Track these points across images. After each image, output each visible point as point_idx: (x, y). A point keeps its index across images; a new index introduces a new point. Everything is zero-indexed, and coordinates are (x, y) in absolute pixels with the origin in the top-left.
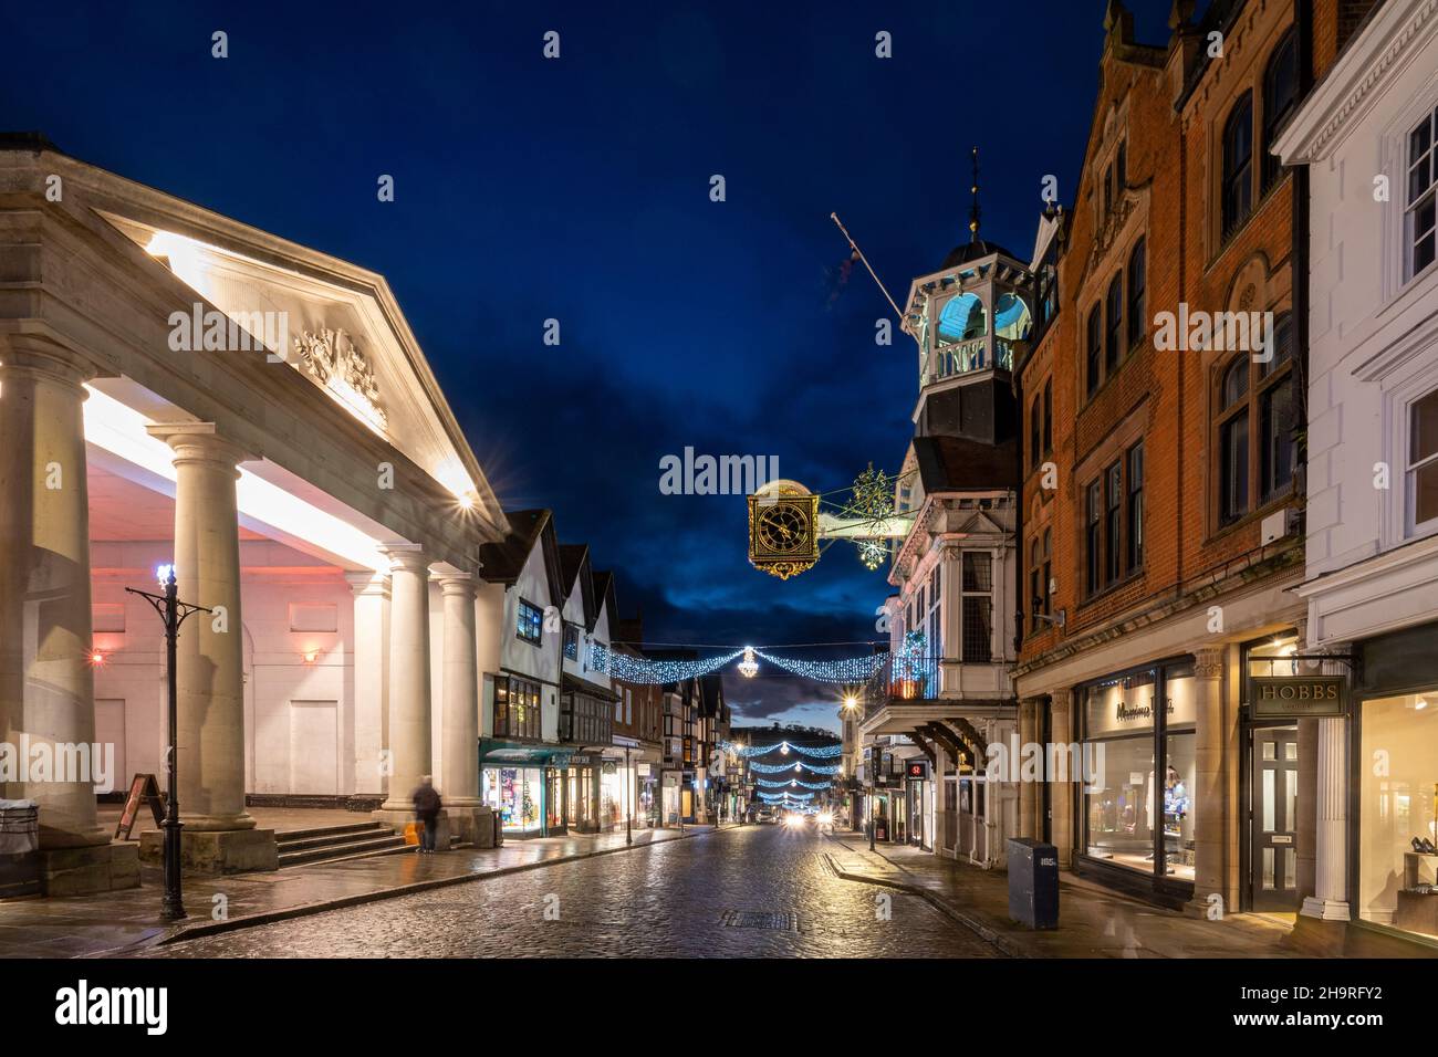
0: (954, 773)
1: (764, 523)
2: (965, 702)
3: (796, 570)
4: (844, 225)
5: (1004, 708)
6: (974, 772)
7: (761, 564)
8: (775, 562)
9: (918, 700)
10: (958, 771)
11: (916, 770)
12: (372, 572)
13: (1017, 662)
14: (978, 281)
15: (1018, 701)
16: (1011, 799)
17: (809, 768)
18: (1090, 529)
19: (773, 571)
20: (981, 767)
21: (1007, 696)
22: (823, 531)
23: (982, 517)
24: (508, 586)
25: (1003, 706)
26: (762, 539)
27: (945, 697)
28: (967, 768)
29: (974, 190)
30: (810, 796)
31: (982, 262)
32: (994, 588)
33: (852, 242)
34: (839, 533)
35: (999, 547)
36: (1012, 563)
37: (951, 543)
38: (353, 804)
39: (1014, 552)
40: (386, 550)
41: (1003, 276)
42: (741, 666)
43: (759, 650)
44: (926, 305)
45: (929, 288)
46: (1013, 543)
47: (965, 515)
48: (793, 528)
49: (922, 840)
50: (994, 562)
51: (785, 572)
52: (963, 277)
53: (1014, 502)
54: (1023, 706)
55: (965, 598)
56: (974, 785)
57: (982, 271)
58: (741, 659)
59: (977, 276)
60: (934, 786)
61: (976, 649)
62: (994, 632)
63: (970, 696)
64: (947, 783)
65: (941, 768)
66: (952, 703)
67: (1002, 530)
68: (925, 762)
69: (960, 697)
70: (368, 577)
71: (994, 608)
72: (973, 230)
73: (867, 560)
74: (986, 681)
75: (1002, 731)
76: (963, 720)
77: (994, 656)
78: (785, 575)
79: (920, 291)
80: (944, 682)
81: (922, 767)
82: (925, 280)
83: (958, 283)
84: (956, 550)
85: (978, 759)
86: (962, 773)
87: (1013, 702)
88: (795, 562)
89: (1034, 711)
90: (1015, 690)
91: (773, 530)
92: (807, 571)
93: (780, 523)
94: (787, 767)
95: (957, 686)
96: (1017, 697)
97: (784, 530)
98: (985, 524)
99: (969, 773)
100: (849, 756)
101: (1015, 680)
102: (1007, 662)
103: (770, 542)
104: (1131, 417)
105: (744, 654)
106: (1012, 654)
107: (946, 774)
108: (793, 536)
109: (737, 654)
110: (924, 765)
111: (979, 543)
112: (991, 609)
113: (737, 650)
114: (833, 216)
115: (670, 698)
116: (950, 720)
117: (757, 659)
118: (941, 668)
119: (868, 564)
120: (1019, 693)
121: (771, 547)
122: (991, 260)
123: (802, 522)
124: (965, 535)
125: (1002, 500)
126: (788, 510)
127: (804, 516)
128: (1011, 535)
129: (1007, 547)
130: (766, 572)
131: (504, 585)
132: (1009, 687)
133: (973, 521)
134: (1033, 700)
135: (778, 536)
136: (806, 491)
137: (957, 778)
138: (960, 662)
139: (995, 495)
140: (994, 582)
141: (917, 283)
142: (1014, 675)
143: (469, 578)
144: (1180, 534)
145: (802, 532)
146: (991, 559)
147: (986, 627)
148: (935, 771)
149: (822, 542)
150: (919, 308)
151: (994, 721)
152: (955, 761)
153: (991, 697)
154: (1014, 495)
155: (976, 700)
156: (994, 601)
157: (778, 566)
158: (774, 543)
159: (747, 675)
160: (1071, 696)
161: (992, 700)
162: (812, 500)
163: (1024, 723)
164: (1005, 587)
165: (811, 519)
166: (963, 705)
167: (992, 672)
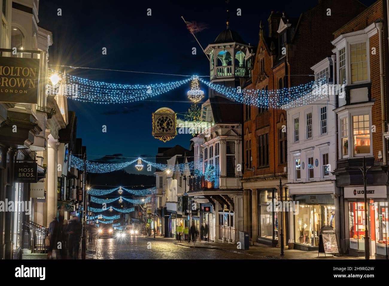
0: (222, 211)
1: (158, 122)
2: (227, 190)
3: (169, 139)
5: (239, 192)
6: (230, 211)
7: (157, 137)
8: (161, 136)
9: (213, 189)
10: (224, 211)
11: (207, 209)
13: (242, 177)
15: (243, 190)
16: (241, 221)
17: (128, 200)
18: (260, 147)
19: (161, 139)
20: (232, 210)
21: (240, 188)
22: (178, 125)
23: (232, 131)
24: (65, 144)
25: (239, 191)
26: (157, 128)
27: (221, 188)
28: (227, 210)
31: (231, 44)
32: (236, 153)
35: (237, 140)
36: (241, 145)
37: (223, 139)
39: (241, 142)
41: (237, 47)
42: (136, 166)
43: (144, 159)
45: (214, 47)
46: (241, 139)
47: (227, 130)
48: (168, 124)
49: (209, 237)
50: (236, 145)
51: (165, 140)
52: (225, 46)
53: (241, 127)
54: (245, 191)
55: (227, 156)
56: (230, 216)
57: (231, 46)
59: (229, 46)
60: (214, 216)
61: (230, 172)
62: (236, 167)
63: (229, 188)
64: (219, 215)
65: (217, 209)
66: (223, 190)
67: (238, 135)
68: (210, 206)
69: (226, 188)
74: (233, 183)
75: (238, 199)
76: (227, 195)
77: (236, 175)
78: (165, 141)
80: (221, 183)
81: (209, 208)
82: (213, 45)
83: (223, 47)
84: (224, 141)
85: (231, 207)
86: (225, 211)
87: (242, 189)
88: (168, 136)
89: (248, 193)
90: (242, 186)
91: (161, 125)
93: (164, 122)
95: (225, 185)
96: (243, 188)
97: (165, 125)
98: (233, 133)
99: (228, 212)
100: (161, 196)
101: (242, 183)
102: (240, 177)
103: (160, 129)
106: (241, 175)
107: (219, 211)
108: (168, 127)
109: (135, 161)
110: (210, 207)
111: (231, 139)
112: (235, 160)
114: (182, 17)
116: (223, 195)
117: (143, 163)
118: (220, 178)
120: (244, 187)
121: (160, 131)
122: (234, 44)
123: (171, 122)
124: (227, 137)
125: (238, 126)
126: (167, 118)
127: (172, 120)
128: (240, 137)
129: (239, 140)
130: (158, 139)
132: (240, 185)
133: (229, 132)
134: (247, 190)
135: (163, 127)
136: (173, 112)
137: (223, 213)
138: (225, 177)
139: (235, 125)
140: (236, 151)
141: (210, 46)
142: (242, 181)
143: (56, 141)
144: (275, 161)
145: (171, 126)
146: (235, 144)
147: (234, 166)
148: (215, 210)
151: (236, 196)
152: (223, 207)
153: (235, 188)
154: (241, 125)
155: (231, 189)
156: (236, 157)
157: (163, 137)
158: (162, 130)
159: (139, 170)
160: (257, 192)
161: (235, 189)
162: (175, 114)
163: (245, 197)
164: (239, 153)
165: (174, 121)
166: (227, 191)
167: (235, 180)
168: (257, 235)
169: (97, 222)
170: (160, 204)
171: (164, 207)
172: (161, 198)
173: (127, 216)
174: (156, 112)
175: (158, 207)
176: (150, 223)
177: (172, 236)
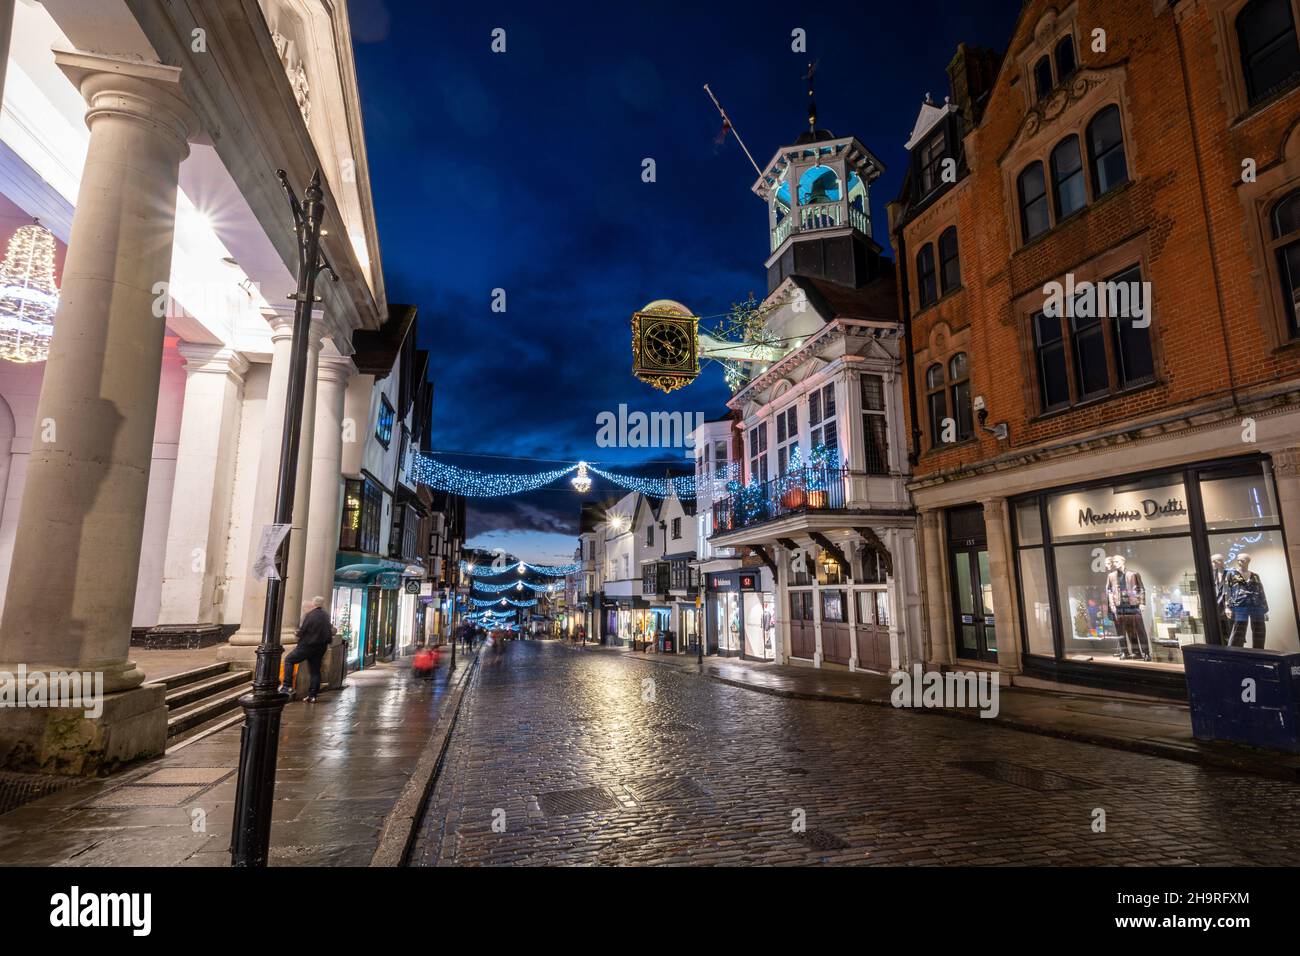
0: (807, 583)
1: (649, 338)
2: (872, 512)
3: (678, 385)
4: (715, 96)
5: (902, 518)
6: (851, 581)
7: (646, 376)
8: (659, 376)
10: (815, 582)
11: (747, 581)
12: (219, 345)
13: (911, 475)
14: (833, 157)
15: (918, 512)
16: (915, 606)
19: (657, 384)
21: (906, 507)
22: (703, 350)
23: (875, 345)
24: (378, 378)
25: (905, 515)
26: (648, 352)
29: (811, 93)
30: (514, 613)
31: (840, 142)
32: (887, 408)
33: (722, 111)
34: (716, 354)
35: (888, 372)
37: (850, 365)
38: (153, 639)
39: (905, 378)
40: (273, 313)
41: (853, 157)
42: (574, 481)
43: (592, 466)
44: (785, 171)
45: (792, 156)
46: (904, 369)
47: (860, 342)
48: (677, 345)
50: (886, 385)
51: (668, 386)
52: (822, 152)
53: (903, 332)
54: (924, 516)
55: (865, 415)
56: (851, 594)
57: (839, 149)
58: (574, 474)
59: (833, 152)
61: (875, 463)
62: (890, 447)
63: (878, 507)
64: (792, 594)
65: (784, 580)
66: (863, 512)
67: (892, 357)
69: (867, 507)
70: (213, 351)
71: (888, 425)
72: (812, 122)
73: (730, 382)
74: (888, 493)
75: (902, 539)
76: (869, 529)
77: (892, 469)
78: (667, 389)
79: (785, 157)
80: (850, 493)
81: (752, 579)
82: (791, 150)
83: (817, 156)
84: (856, 372)
86: (823, 583)
87: (913, 511)
88: (677, 377)
89: (937, 521)
90: (912, 501)
91: (658, 345)
92: (688, 385)
93: (664, 339)
94: (509, 586)
95: (864, 496)
96: (916, 508)
97: (668, 346)
98: (877, 350)
99: (837, 582)
101: (911, 493)
102: (903, 475)
103: (655, 356)
104: (1116, 250)
105: (578, 469)
106: (905, 467)
108: (677, 352)
109: (571, 469)
110: (753, 577)
111: (873, 367)
112: (885, 426)
113: (571, 465)
114: (706, 87)
115: (437, 517)
117: (590, 474)
118: (846, 479)
119: (730, 386)
120: (918, 504)
121: (657, 361)
122: (848, 142)
123: (684, 340)
124: (863, 359)
125: (893, 331)
126: (672, 328)
127: (686, 336)
128: (901, 362)
129: (896, 373)
130: (650, 385)
131: (373, 376)
132: (906, 497)
133: (867, 346)
134: (935, 511)
135: (664, 352)
136: (687, 313)
137: (813, 588)
138: (864, 474)
139: (887, 325)
140: (887, 403)
141: (782, 152)
142: (910, 488)
143: (346, 362)
145: (685, 350)
146: (883, 382)
147: (883, 442)
149: (703, 361)
150: (776, 172)
151: (896, 531)
152: (812, 572)
153: (894, 507)
154: (902, 327)
155: (882, 511)
156: (888, 419)
157: (662, 380)
158: (659, 357)
159: (580, 490)
160: (1005, 507)
161: (895, 510)
162: (693, 321)
163: (928, 532)
164: (895, 408)
165: (692, 339)
166: (872, 514)
167: (892, 483)
168: (1020, 650)
169: (485, 620)
170: (591, 587)
171: (599, 592)
172: (592, 577)
173: (525, 613)
174: (644, 310)
175: (588, 592)
176: (561, 621)
177: (619, 642)
